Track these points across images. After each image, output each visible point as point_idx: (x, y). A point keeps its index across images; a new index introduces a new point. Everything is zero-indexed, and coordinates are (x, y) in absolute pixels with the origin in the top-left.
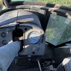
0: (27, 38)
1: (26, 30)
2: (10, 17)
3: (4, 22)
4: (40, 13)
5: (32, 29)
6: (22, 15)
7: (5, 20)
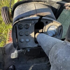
0: (47, 31)
1: (47, 23)
2: (28, 9)
3: (23, 14)
4: (54, 7)
5: (52, 22)
6: (40, 8)
7: (24, 12)
